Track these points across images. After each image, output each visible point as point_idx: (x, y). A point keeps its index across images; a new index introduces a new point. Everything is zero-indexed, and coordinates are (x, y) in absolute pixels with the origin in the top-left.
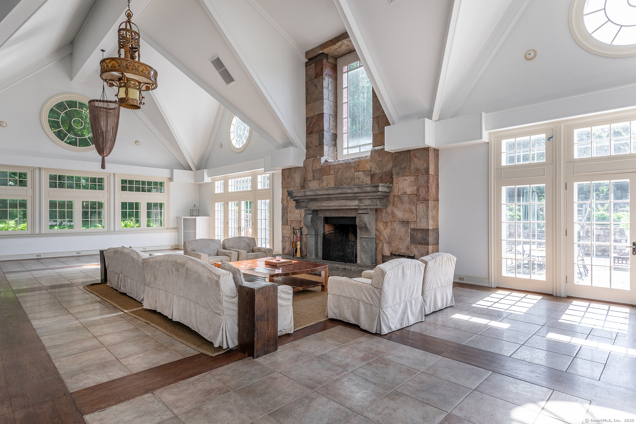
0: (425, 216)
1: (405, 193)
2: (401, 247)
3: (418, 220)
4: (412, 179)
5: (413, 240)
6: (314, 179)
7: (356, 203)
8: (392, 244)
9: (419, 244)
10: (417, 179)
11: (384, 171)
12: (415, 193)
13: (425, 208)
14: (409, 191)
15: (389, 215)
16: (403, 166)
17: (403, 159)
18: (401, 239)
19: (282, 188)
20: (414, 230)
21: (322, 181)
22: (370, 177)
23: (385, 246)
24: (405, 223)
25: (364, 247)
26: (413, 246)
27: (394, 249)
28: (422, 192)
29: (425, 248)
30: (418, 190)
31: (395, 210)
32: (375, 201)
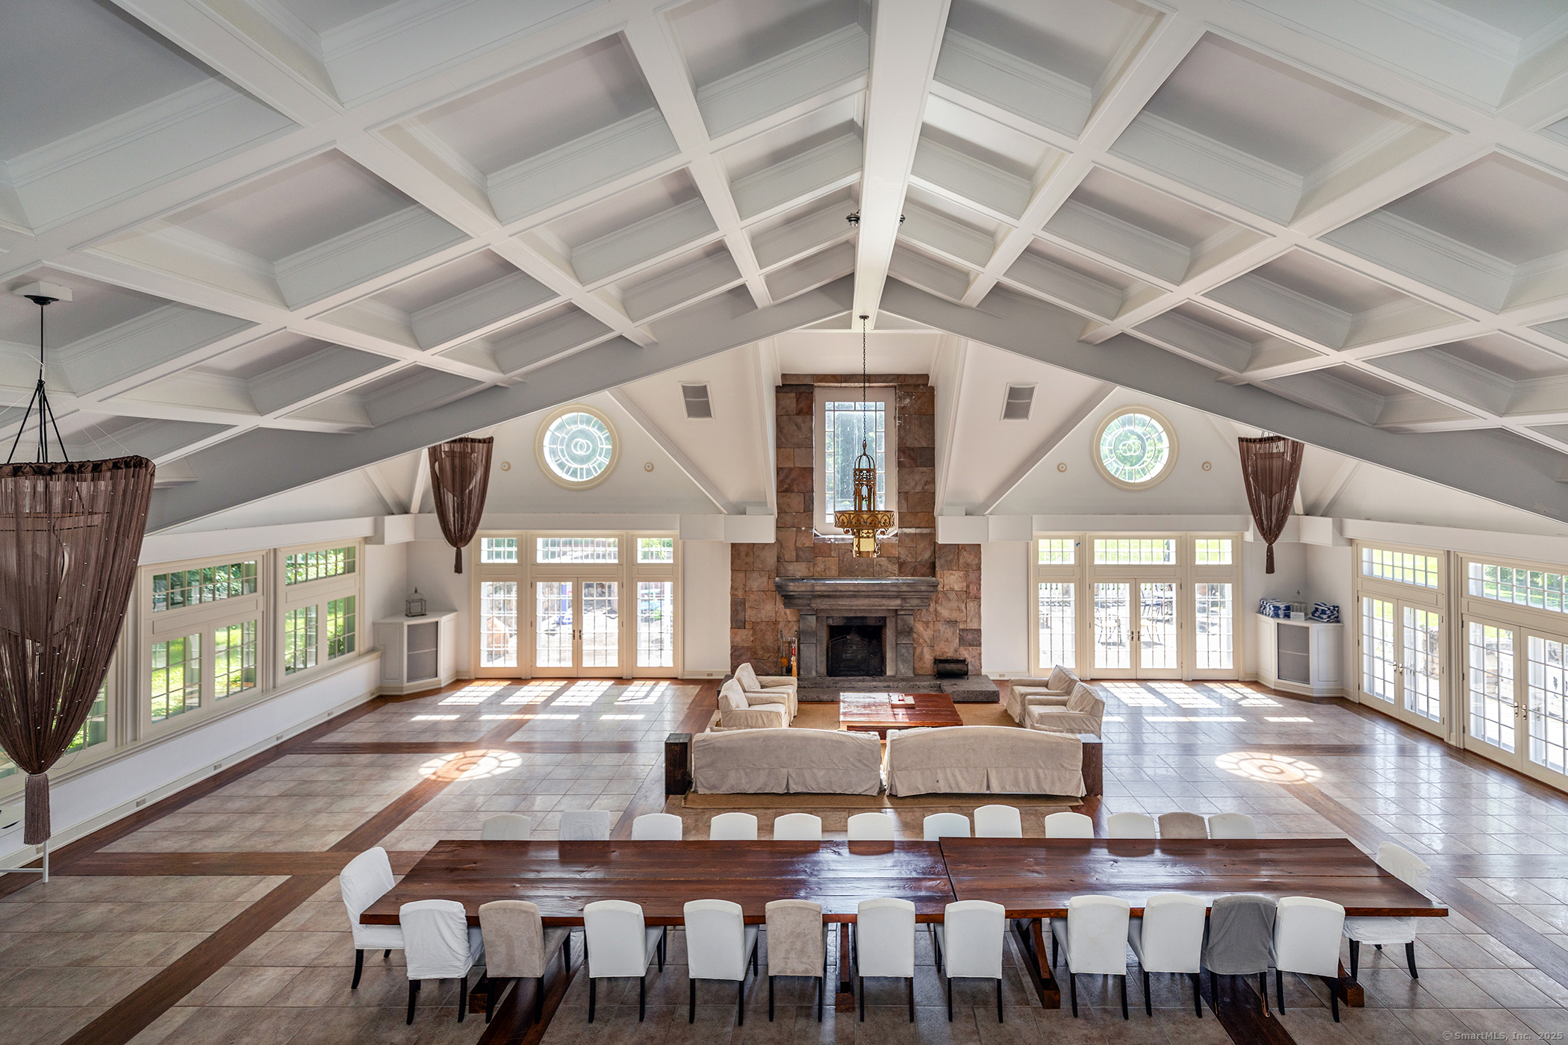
0: (977, 616)
1: (952, 590)
2: (947, 650)
3: (969, 620)
4: (961, 574)
5: (962, 641)
6: (799, 560)
7: (898, 602)
8: (936, 648)
9: (970, 645)
10: (966, 576)
11: (918, 560)
12: (965, 589)
13: (977, 606)
14: (956, 588)
15: (930, 614)
16: (949, 558)
17: (950, 551)
18: (947, 640)
19: (732, 570)
20: (963, 630)
21: (814, 565)
22: (897, 565)
23: (926, 650)
24: (952, 623)
25: (904, 655)
26: (962, 649)
27: (938, 653)
28: (973, 589)
29: (977, 649)
30: (968, 587)
31: (939, 608)
32: (926, 601)
